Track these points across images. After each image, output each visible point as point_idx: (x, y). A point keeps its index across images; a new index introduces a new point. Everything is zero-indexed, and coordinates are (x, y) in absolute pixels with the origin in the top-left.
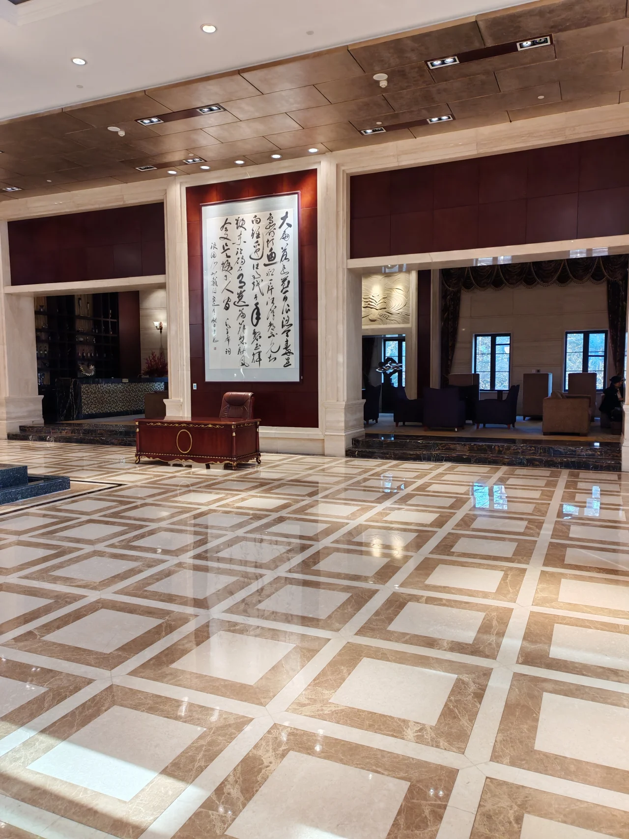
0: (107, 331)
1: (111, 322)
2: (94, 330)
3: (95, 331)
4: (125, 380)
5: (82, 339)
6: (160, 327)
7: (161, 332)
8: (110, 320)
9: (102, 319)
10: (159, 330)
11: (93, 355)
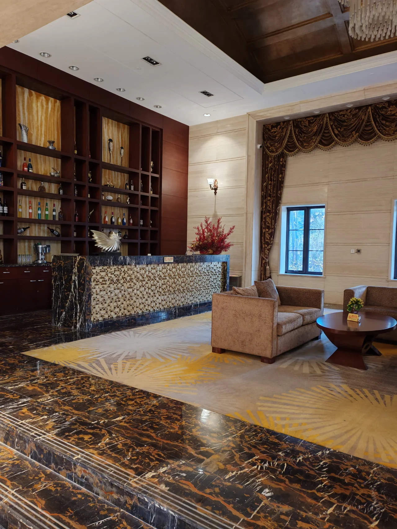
0: (145, 189)
1: (152, 177)
2: (128, 187)
3: (130, 188)
4: (169, 259)
5: (110, 198)
6: (215, 186)
7: (215, 193)
8: (150, 174)
9: (140, 171)
10: (214, 191)
11: (125, 221)
